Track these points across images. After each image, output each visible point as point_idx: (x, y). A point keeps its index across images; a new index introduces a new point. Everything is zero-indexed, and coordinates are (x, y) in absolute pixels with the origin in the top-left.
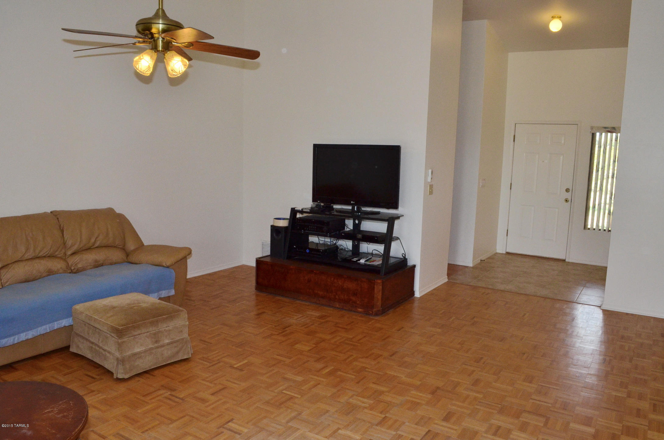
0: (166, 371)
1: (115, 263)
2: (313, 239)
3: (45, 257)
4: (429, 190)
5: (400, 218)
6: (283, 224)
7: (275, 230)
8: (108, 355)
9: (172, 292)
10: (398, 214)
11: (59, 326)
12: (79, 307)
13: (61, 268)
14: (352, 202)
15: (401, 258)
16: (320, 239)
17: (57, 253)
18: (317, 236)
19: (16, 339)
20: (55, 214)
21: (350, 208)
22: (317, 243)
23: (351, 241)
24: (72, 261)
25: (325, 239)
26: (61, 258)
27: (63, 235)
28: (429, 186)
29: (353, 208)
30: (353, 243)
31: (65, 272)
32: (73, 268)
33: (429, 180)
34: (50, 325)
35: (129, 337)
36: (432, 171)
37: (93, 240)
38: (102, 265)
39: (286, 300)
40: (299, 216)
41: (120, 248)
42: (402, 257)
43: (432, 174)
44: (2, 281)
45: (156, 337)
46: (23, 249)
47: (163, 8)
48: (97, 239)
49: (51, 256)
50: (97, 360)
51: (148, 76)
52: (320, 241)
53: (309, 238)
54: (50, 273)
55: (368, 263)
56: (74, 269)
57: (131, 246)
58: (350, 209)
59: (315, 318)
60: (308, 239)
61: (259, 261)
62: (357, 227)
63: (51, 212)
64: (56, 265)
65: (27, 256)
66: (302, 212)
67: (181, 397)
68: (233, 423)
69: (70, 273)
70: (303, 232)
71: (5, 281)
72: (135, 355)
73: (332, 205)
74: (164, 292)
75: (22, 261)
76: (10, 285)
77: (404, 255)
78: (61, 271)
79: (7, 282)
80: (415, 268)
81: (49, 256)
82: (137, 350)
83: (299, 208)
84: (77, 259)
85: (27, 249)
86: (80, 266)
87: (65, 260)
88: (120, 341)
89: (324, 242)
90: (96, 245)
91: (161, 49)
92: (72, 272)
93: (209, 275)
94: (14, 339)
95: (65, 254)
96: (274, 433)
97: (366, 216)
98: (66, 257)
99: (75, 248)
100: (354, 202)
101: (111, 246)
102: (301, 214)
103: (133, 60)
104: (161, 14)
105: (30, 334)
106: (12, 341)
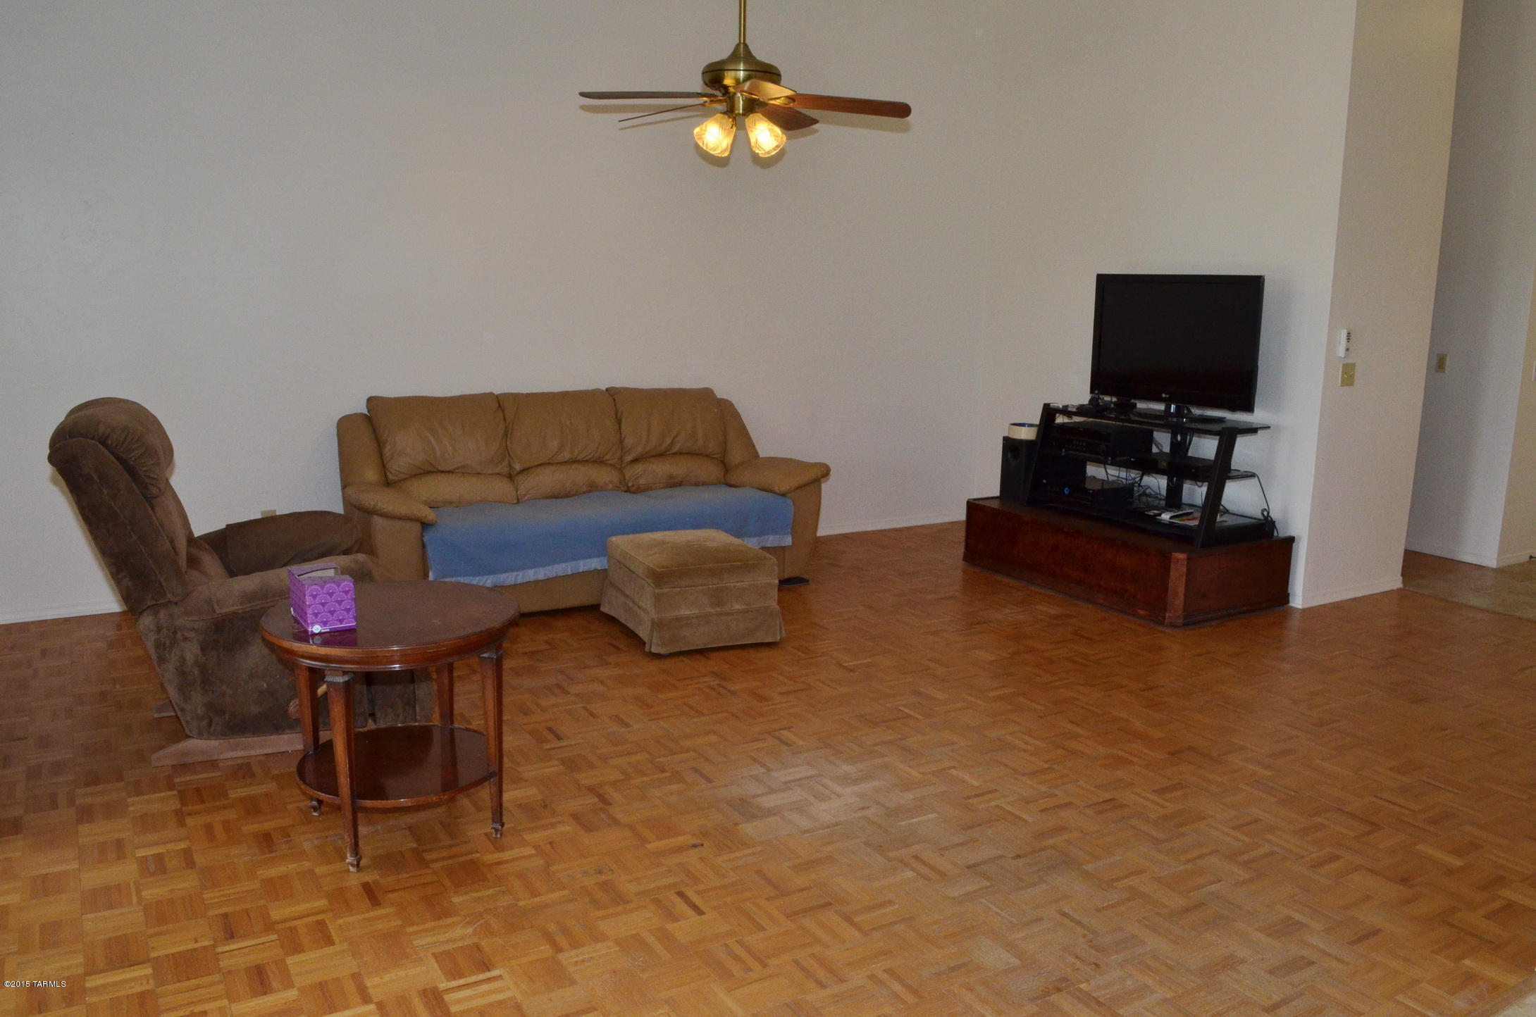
0: (731, 655)
1: (704, 484)
2: (1094, 471)
3: (587, 461)
4: (1342, 375)
5: (1259, 432)
6: (1027, 434)
7: (1011, 446)
8: (642, 614)
9: (788, 541)
10: (1253, 423)
11: (586, 568)
12: (616, 540)
13: (611, 482)
14: (1164, 395)
15: (1259, 520)
16: (1109, 471)
17: (607, 457)
18: (1102, 466)
19: (520, 577)
20: (612, 393)
21: (1160, 407)
22: (1103, 480)
23: (1166, 477)
24: (630, 473)
25: (1119, 471)
26: (612, 466)
27: (620, 428)
28: (1343, 367)
29: (1168, 408)
30: (1170, 484)
31: (616, 488)
32: (630, 485)
33: (1341, 352)
34: (573, 564)
35: (672, 588)
36: (1349, 333)
37: (668, 441)
38: (680, 484)
39: (1013, 582)
40: (1060, 419)
41: (717, 459)
42: (1262, 518)
43: (1348, 339)
44: (518, 493)
45: (718, 597)
46: (554, 444)
47: (747, 42)
48: (676, 440)
49: (599, 461)
50: (631, 625)
51: (726, 157)
52: (1109, 476)
53: (1086, 467)
54: (593, 488)
55: (1176, 521)
56: (633, 486)
57: (736, 456)
58: (1159, 411)
59: (1045, 616)
60: (1085, 472)
61: (973, 507)
62: (1179, 448)
63: (607, 390)
64: (605, 476)
65: (560, 458)
66: (1065, 411)
67: (732, 689)
68: (791, 732)
69: (626, 491)
70: (1063, 454)
71: (522, 493)
72: (678, 619)
73: (1132, 401)
74: (771, 537)
75: (549, 464)
76: (529, 500)
77: (1265, 513)
78: (610, 486)
79: (525, 495)
80: (1294, 544)
81: (595, 461)
82: (684, 612)
83: (1059, 403)
84: (640, 469)
85: (561, 447)
86: (642, 481)
87: (621, 470)
88: (657, 591)
89: (1116, 478)
90: (676, 448)
91: (741, 112)
92: (628, 490)
93: (897, 530)
94: (517, 576)
95: (621, 459)
96: (842, 753)
97: (1200, 426)
98: (623, 466)
99: (638, 451)
100: (1168, 396)
101: (699, 454)
102: (1068, 417)
103: (693, 134)
104: (742, 53)
105: (541, 573)
106: (513, 579)
